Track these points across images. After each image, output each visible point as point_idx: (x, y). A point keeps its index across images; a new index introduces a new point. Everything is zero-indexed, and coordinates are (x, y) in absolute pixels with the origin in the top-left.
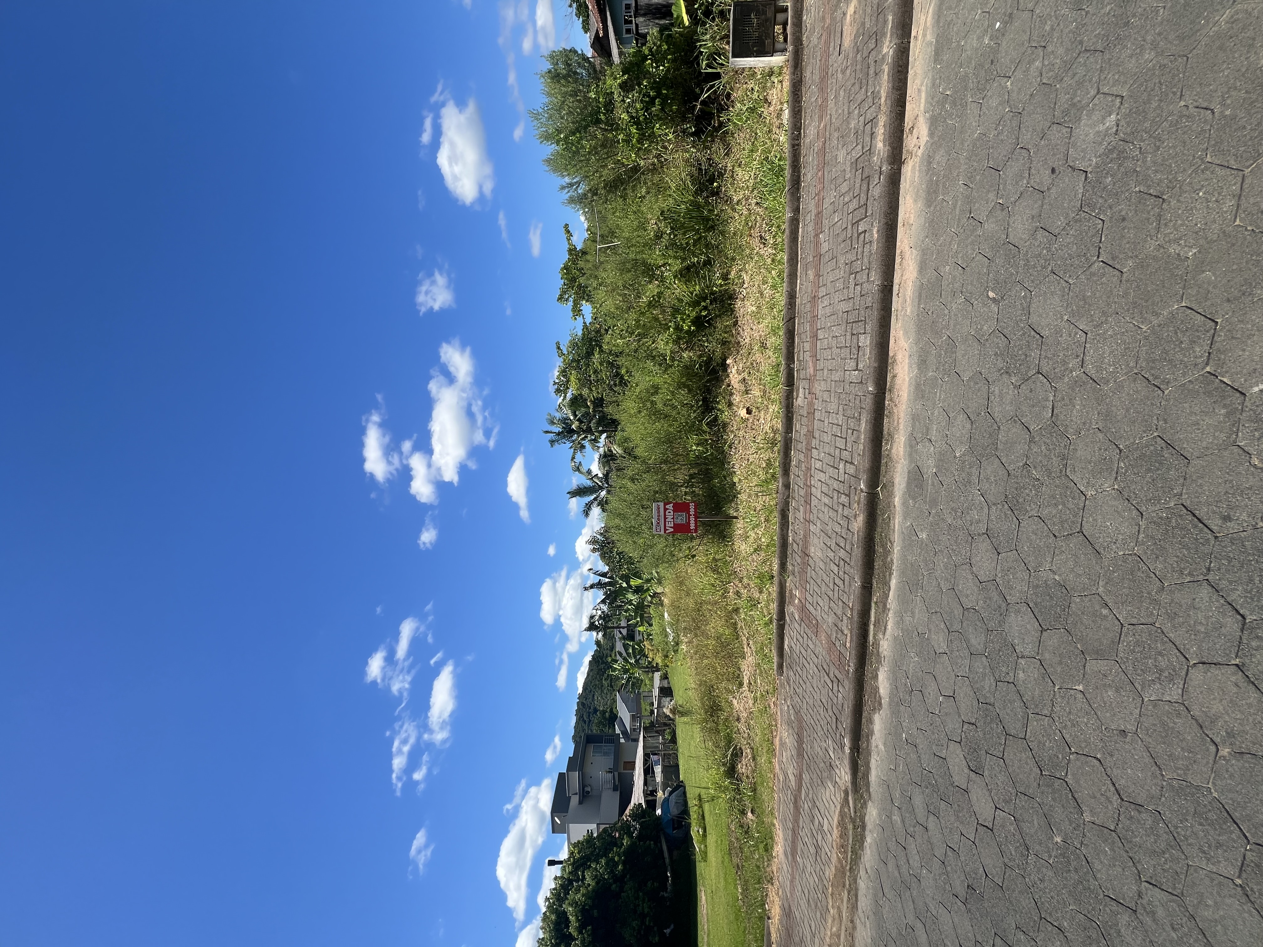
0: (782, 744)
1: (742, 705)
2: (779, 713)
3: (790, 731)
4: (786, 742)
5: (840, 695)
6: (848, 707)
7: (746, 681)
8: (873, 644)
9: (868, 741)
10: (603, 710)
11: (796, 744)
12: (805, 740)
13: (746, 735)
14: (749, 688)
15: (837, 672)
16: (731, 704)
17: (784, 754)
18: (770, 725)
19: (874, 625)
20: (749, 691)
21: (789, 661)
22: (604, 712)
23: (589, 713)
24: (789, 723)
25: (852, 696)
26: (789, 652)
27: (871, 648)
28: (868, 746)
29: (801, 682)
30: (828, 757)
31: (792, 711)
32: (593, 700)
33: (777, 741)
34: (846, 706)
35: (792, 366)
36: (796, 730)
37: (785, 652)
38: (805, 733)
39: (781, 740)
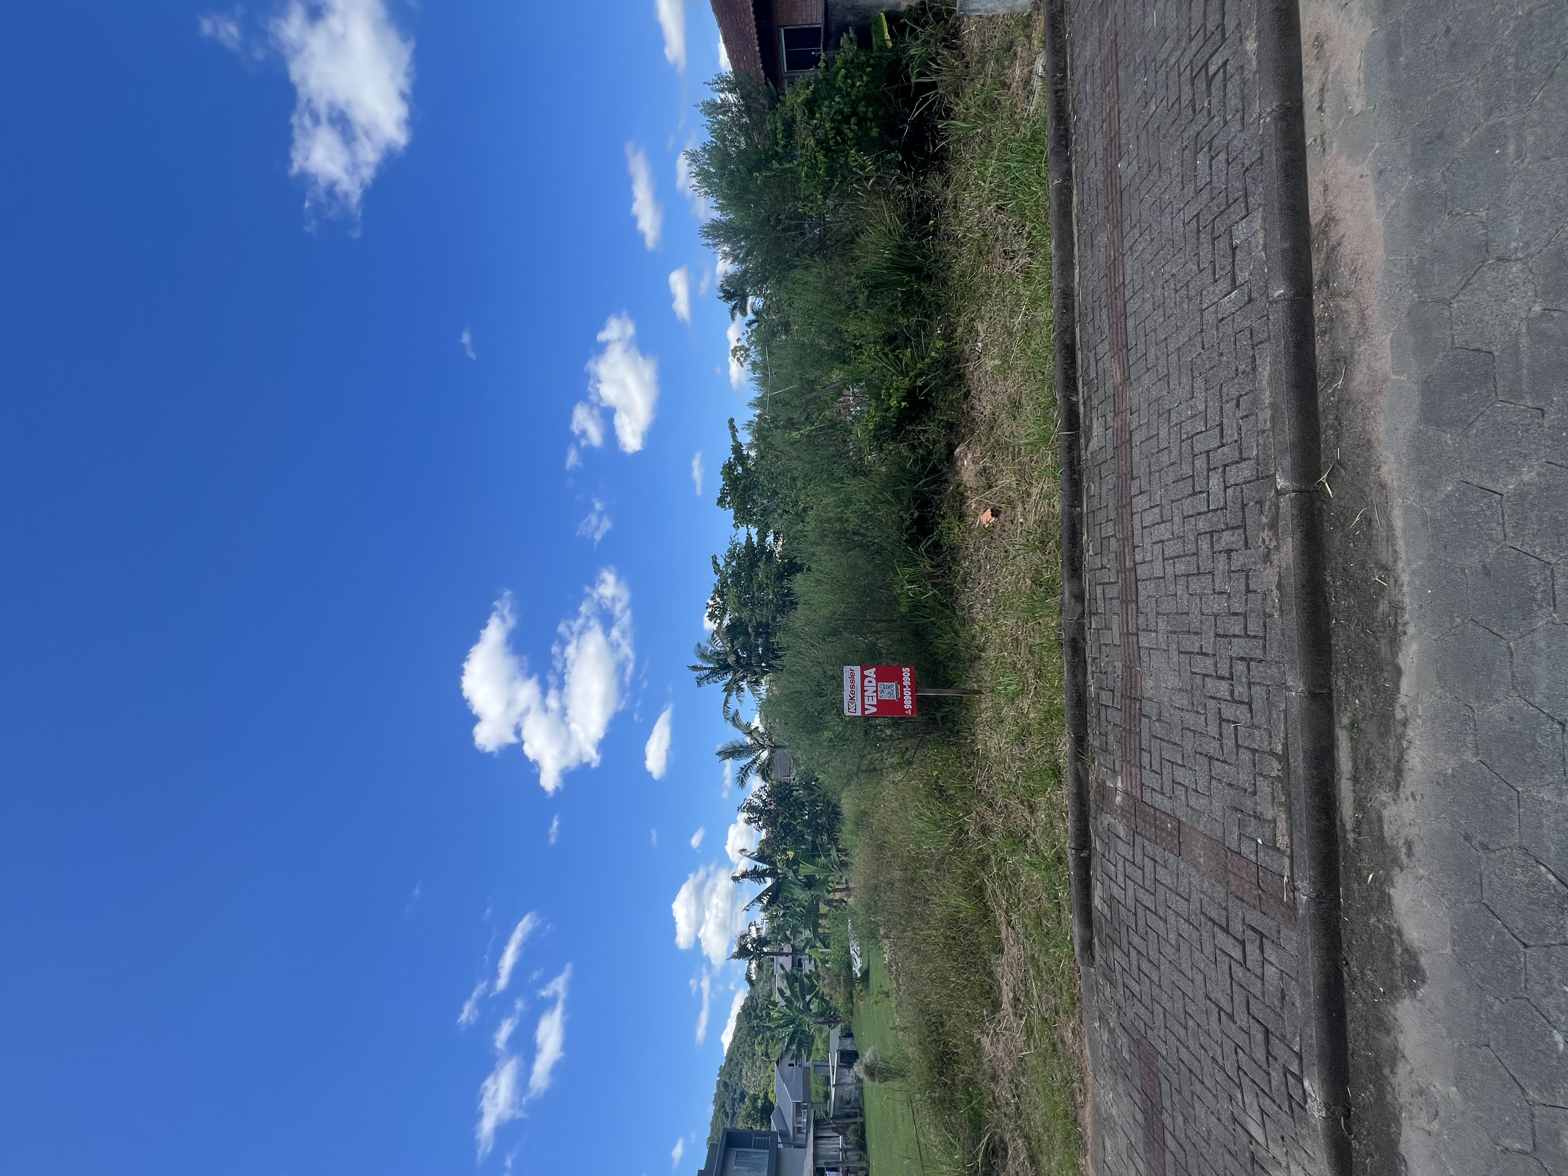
0: (1102, 1121)
1: (1001, 1046)
2: (1087, 1052)
3: (1121, 1089)
4: (1111, 1116)
5: (1270, 971)
6: (1305, 994)
7: (1007, 996)
8: (1358, 823)
9: (1381, 1084)
10: (755, 1095)
11: (1140, 1117)
12: (1167, 1103)
13: (1011, 1110)
14: (1015, 1007)
15: (1254, 917)
16: (977, 1050)
17: (1108, 1144)
18: (1068, 1081)
19: (1355, 779)
20: (1015, 1014)
21: (1107, 930)
22: (755, 1099)
23: (734, 1100)
24: (1118, 1070)
25: (1312, 963)
26: (1106, 910)
27: (1351, 836)
28: (1381, 1096)
29: (1145, 966)
30: (1245, 1139)
31: (1123, 1040)
32: (740, 1078)
33: (1087, 1116)
34: (1294, 993)
35: (1074, 399)
36: (1138, 1083)
37: (1095, 914)
38: (1165, 1085)
39: (1096, 1109)
